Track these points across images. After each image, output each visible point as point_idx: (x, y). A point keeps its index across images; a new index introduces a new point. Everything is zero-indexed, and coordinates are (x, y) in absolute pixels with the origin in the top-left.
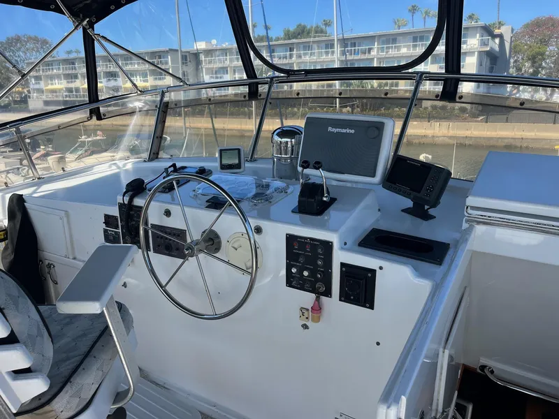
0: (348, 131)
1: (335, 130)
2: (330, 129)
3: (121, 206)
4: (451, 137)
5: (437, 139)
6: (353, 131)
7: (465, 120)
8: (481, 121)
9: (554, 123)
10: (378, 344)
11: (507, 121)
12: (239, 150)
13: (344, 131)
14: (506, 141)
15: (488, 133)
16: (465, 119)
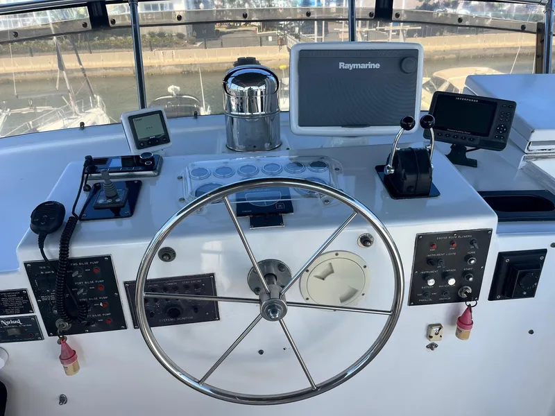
0: (370, 65)
1: (350, 66)
2: (342, 65)
3: (33, 269)
4: (177, 66)
5: (164, 68)
6: (377, 66)
7: (185, 47)
8: (200, 47)
9: (261, 45)
10: (531, 332)
11: (222, 46)
12: (160, 112)
13: (364, 66)
14: (226, 65)
15: (210, 59)
16: (185, 45)
